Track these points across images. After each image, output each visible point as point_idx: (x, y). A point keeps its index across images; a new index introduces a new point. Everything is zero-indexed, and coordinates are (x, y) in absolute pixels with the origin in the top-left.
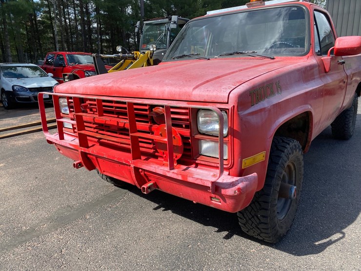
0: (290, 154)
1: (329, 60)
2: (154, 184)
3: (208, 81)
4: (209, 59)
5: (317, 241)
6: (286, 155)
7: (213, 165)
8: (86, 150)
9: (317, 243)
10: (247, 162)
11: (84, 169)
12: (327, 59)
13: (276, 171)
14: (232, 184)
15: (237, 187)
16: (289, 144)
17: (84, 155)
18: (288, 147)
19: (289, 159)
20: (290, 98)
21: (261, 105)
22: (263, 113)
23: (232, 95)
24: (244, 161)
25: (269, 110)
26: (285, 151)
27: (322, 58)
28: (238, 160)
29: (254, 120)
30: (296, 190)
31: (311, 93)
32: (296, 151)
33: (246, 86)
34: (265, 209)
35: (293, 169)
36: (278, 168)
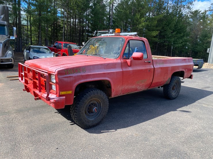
0: (92, 94)
1: (130, 61)
2: (39, 98)
3: (57, 65)
4: (88, 56)
5: (103, 130)
7: (53, 93)
8: (26, 85)
9: (102, 131)
10: (63, 93)
11: (26, 91)
12: (129, 61)
13: (81, 99)
14: (53, 99)
17: (26, 86)
18: (91, 92)
19: (90, 96)
20: (90, 74)
21: (71, 75)
22: (71, 78)
23: (57, 71)
24: (61, 92)
25: (75, 77)
26: (89, 93)
27: (127, 60)
28: (58, 92)
29: (66, 79)
30: (96, 109)
31: (108, 73)
32: (97, 94)
33: (64, 68)
34: (76, 112)
35: (100, 101)
36: (83, 98)
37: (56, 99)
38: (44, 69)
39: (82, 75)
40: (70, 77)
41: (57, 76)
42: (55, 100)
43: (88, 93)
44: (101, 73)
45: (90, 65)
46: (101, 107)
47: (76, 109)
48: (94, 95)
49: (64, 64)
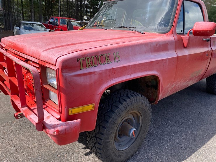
0: (128, 106)
1: (188, 39)
3: (59, 47)
4: (106, 30)
6: (124, 107)
10: (75, 111)
12: (186, 37)
13: (110, 117)
14: (54, 126)
15: (56, 129)
16: (129, 98)
18: (128, 100)
19: (126, 109)
20: (129, 66)
21: (92, 70)
22: (92, 75)
23: (59, 60)
24: (70, 110)
25: (100, 74)
26: (124, 103)
27: (182, 36)
28: (64, 109)
29: (81, 80)
30: (135, 131)
31: (158, 62)
32: (137, 103)
33: (75, 54)
34: (100, 144)
35: (139, 114)
36: (114, 115)
37: (59, 128)
38: (31, 54)
39: (113, 69)
40: (90, 73)
41: (62, 72)
42: (57, 131)
43: (122, 104)
44: (147, 63)
45: (128, 47)
46: (140, 124)
47: (99, 139)
48: (133, 107)
49: (72, 44)
